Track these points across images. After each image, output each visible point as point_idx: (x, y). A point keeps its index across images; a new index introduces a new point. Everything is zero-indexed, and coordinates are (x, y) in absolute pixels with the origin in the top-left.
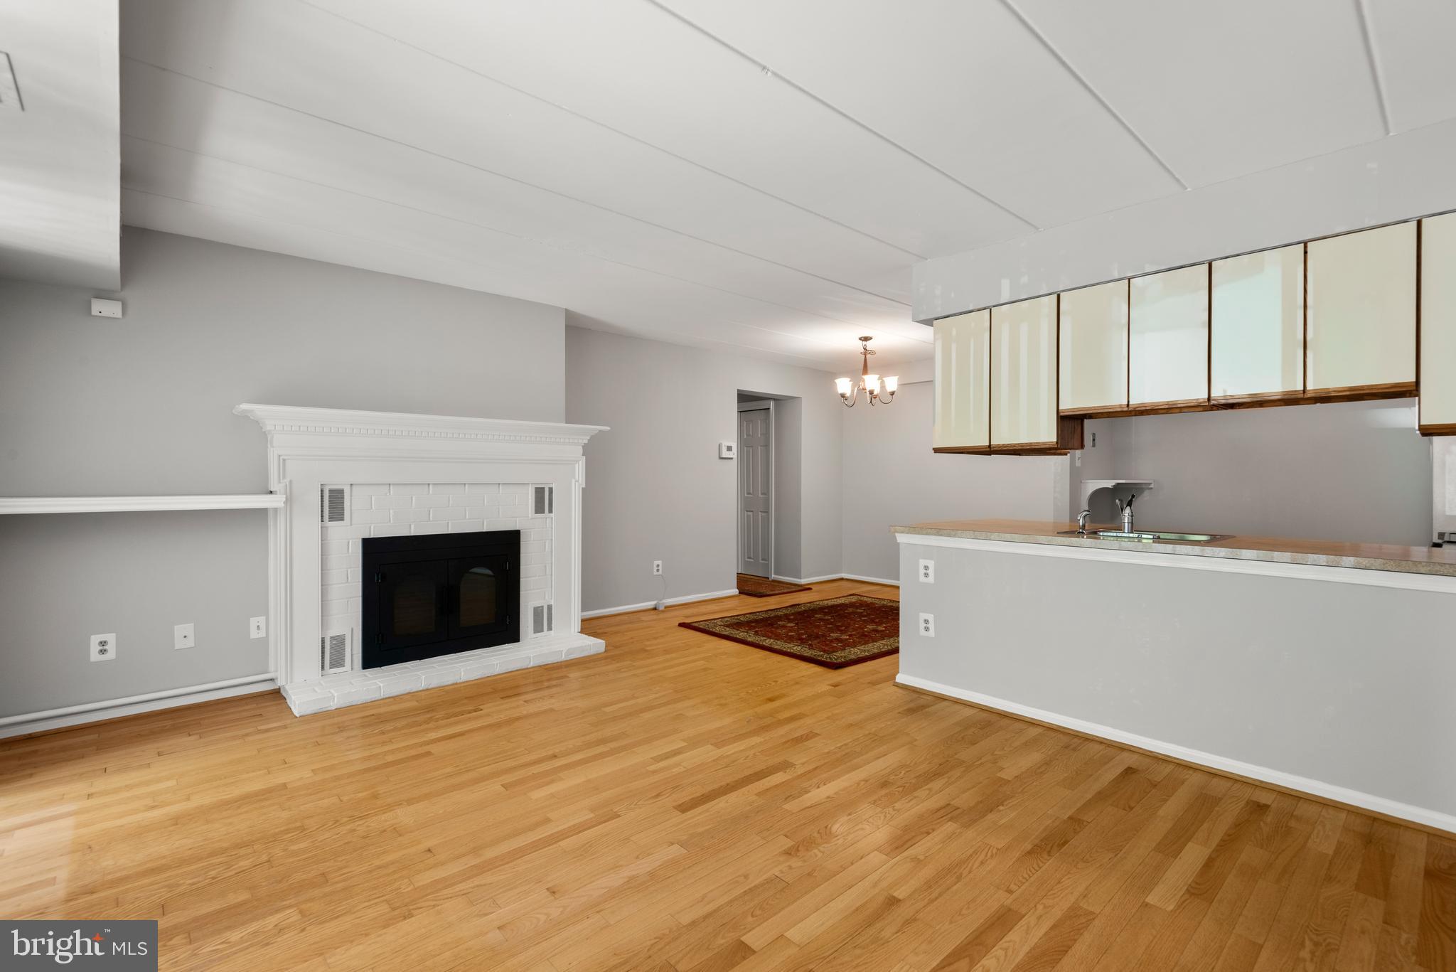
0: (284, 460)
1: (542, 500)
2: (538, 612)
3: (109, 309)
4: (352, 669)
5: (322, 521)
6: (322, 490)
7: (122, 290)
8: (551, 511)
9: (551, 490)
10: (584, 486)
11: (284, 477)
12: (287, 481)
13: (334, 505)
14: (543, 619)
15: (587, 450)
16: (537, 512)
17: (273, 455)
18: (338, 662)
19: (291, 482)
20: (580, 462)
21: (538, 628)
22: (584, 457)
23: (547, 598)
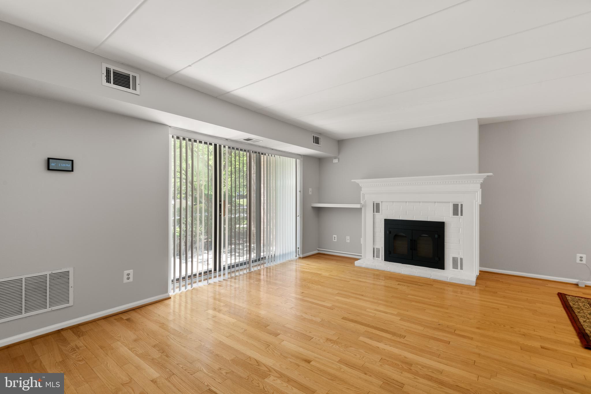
0: (364, 195)
1: (457, 210)
2: (455, 260)
3: (335, 161)
4: (382, 260)
5: (374, 212)
6: (374, 204)
7: (339, 155)
8: (462, 215)
9: (462, 205)
10: (481, 204)
11: (364, 199)
12: (365, 200)
13: (377, 208)
14: (457, 263)
15: (483, 186)
16: (454, 214)
17: (362, 192)
18: (378, 256)
19: (366, 201)
20: (478, 192)
21: (455, 266)
22: (481, 189)
23: (460, 254)
